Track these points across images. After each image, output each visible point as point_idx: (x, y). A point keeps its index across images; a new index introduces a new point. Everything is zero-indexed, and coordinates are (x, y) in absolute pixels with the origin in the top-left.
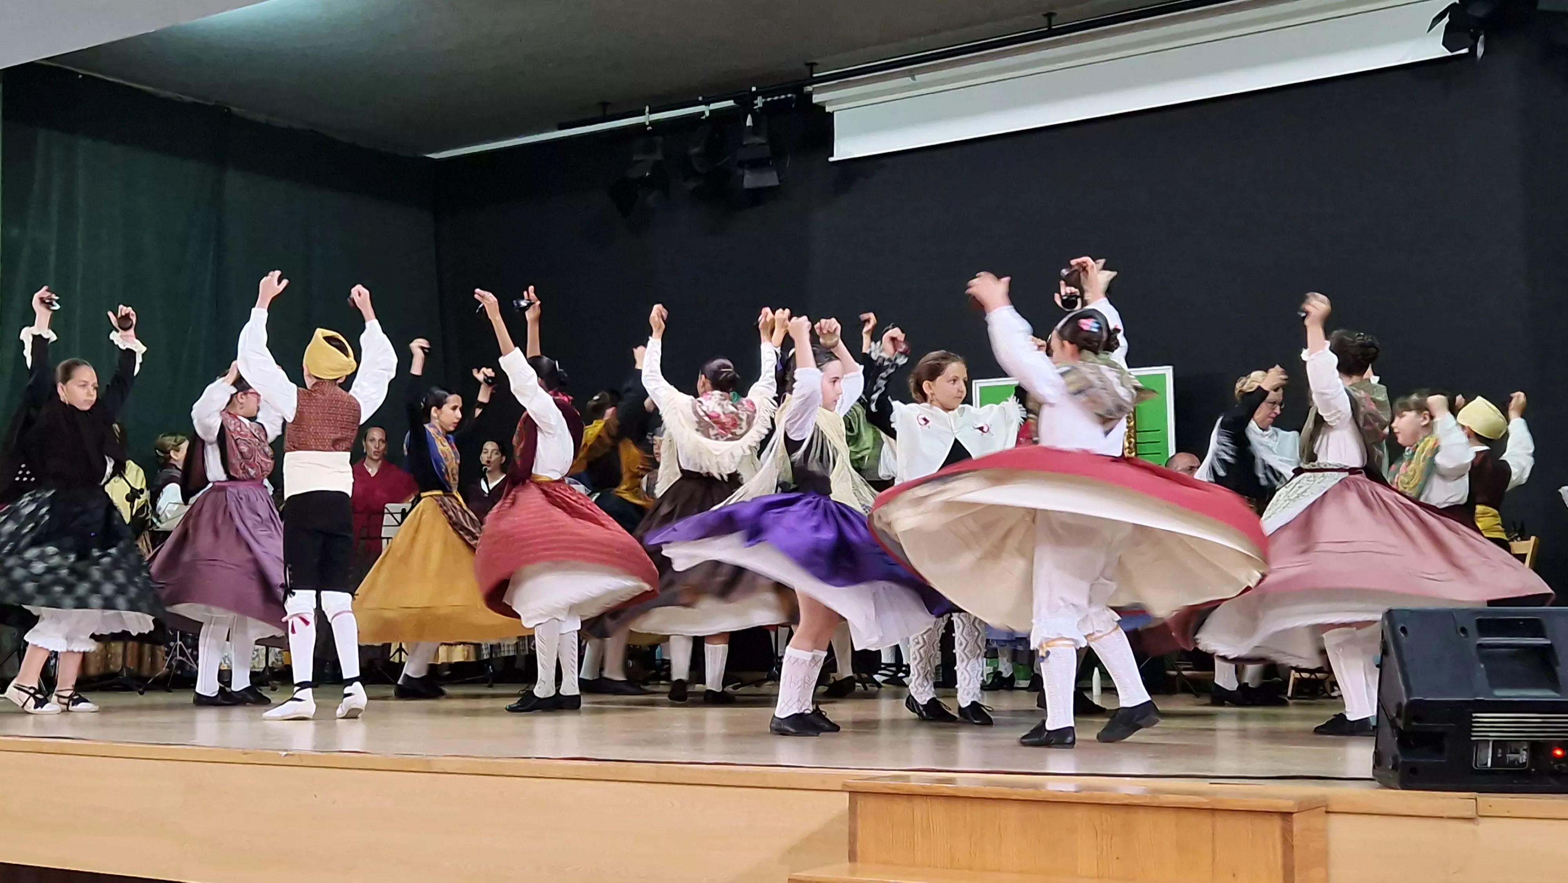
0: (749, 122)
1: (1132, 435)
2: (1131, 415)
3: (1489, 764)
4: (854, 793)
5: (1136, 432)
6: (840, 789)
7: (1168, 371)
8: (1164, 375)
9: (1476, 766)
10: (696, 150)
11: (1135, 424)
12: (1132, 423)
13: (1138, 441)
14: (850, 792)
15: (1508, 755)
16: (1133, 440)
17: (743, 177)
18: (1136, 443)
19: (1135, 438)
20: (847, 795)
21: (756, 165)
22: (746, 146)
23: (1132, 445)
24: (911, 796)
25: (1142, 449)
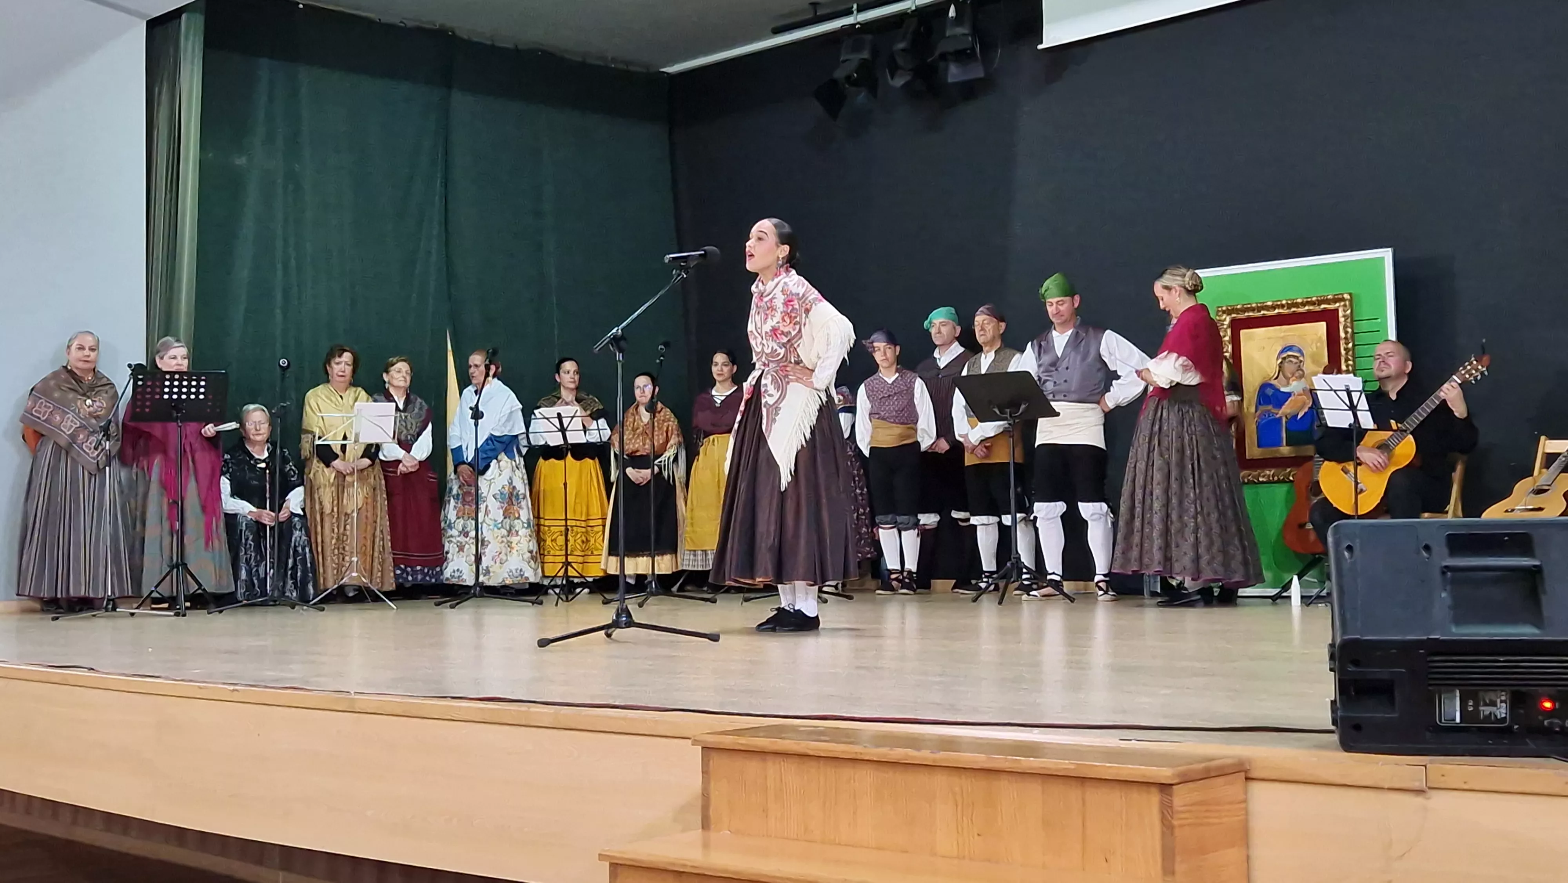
0: (952, 13)
1: (1349, 325)
2: (1347, 303)
3: (1458, 720)
5: (1352, 321)
7: (1386, 255)
8: (1383, 258)
9: (1440, 721)
10: (901, 45)
11: (1352, 313)
12: (1349, 312)
13: (1355, 331)
15: (1481, 708)
16: (1349, 330)
17: (947, 69)
18: (1353, 333)
19: (1352, 328)
21: (962, 56)
22: (949, 37)
23: (1349, 335)
25: (1360, 339)
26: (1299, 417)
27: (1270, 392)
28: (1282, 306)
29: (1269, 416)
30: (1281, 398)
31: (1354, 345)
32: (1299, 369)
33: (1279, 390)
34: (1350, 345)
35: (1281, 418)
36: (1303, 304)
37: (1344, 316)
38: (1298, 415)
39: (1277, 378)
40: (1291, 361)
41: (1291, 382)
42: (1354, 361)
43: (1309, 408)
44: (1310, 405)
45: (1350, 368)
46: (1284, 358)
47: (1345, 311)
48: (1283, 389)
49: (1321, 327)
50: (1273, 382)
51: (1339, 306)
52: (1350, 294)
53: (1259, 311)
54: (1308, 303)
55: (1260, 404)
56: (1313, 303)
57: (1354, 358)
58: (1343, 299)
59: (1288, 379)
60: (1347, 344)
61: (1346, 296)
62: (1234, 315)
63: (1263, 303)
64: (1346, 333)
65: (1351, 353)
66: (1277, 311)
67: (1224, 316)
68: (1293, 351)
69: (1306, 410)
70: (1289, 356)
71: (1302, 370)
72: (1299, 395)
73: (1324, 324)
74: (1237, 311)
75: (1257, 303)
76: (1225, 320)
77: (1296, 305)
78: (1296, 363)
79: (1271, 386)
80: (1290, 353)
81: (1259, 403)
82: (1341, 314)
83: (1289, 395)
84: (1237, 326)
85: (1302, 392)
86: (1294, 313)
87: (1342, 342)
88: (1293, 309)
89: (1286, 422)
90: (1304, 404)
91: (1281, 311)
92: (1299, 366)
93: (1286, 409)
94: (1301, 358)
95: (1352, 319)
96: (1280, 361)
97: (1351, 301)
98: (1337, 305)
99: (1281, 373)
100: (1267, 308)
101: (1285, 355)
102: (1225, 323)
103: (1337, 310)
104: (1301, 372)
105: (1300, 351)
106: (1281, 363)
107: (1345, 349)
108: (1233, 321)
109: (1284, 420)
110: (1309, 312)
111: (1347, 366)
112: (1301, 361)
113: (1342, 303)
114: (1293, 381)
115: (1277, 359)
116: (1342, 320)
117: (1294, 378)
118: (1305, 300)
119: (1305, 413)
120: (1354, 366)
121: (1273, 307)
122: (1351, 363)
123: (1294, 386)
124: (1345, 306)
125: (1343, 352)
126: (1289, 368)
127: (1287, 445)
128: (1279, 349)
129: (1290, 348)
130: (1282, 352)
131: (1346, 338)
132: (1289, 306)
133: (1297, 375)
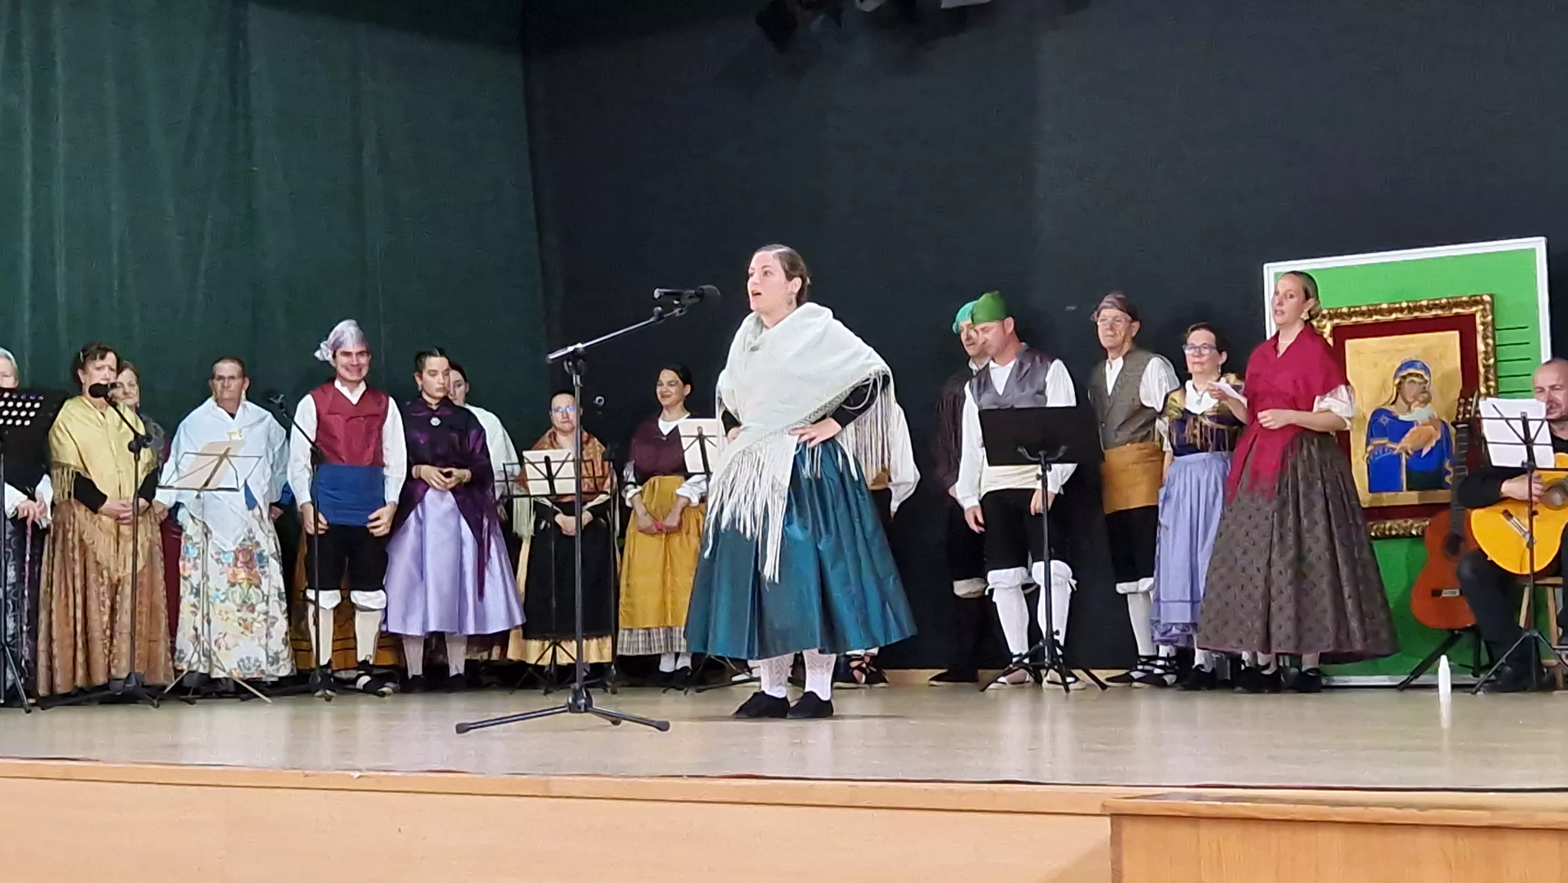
1: (1490, 334)
2: (1488, 307)
4: (1117, 817)
5: (1495, 329)
6: (1098, 812)
7: (1538, 245)
8: (1534, 250)
11: (1493, 319)
12: (1490, 318)
13: (1497, 343)
14: (1112, 815)
16: (1490, 341)
18: (1495, 346)
19: (1494, 339)
20: (1108, 820)
23: (1490, 349)
24: (1195, 819)
25: (1504, 353)
26: (1424, 453)
27: (1384, 420)
28: (1401, 310)
29: (1384, 452)
30: (1400, 429)
31: (1496, 361)
32: (1424, 391)
33: (1396, 418)
34: (1492, 361)
35: (1399, 456)
36: (1429, 308)
37: (1483, 324)
38: (1421, 451)
39: (1394, 403)
40: (1413, 381)
41: (1412, 407)
42: (1497, 382)
43: (1437, 442)
44: (1439, 437)
45: (1492, 390)
46: (1404, 377)
47: (1484, 317)
48: (1402, 417)
49: (1454, 336)
50: (1388, 408)
51: (1476, 311)
52: (1491, 296)
53: (1371, 316)
54: (1435, 306)
55: (1372, 436)
56: (1442, 307)
57: (1497, 378)
58: (1482, 302)
59: (1409, 404)
60: (1487, 359)
61: (1487, 298)
62: (1336, 321)
63: (1377, 305)
64: (1487, 345)
65: (1492, 371)
66: (1394, 316)
67: (1324, 322)
68: (1416, 368)
69: (1433, 443)
70: (1410, 375)
71: (1427, 392)
72: (1424, 425)
73: (1456, 334)
74: (1341, 316)
75: (1367, 305)
76: (1325, 327)
77: (1420, 308)
78: (1420, 383)
79: (1388, 413)
80: (1411, 371)
81: (1370, 436)
82: (1478, 320)
83: (1410, 424)
84: (1342, 334)
85: (1428, 420)
86: (1417, 319)
87: (1481, 357)
88: (1416, 314)
89: (1407, 460)
90: (1430, 438)
91: (1399, 315)
92: (1424, 388)
93: (1407, 443)
94: (1426, 378)
95: (1493, 327)
96: (1397, 381)
97: (1492, 304)
98: (1474, 309)
99: (1399, 396)
100: (1380, 312)
101: (1404, 373)
102: (1325, 330)
103: (1473, 316)
104: (1426, 395)
105: (1425, 368)
106: (1400, 383)
107: (1485, 366)
108: (1335, 330)
109: (1404, 456)
110: (1437, 318)
111: (1488, 388)
112: (1426, 382)
113: (1481, 307)
114: (1415, 406)
115: (1395, 377)
116: (1480, 328)
117: (1417, 403)
118: (1431, 302)
119: (1432, 449)
120: (1496, 388)
121: (1390, 311)
122: (1492, 383)
123: (1418, 414)
124: (1484, 310)
125: (1482, 370)
126: (1410, 390)
127: (1409, 489)
128: (1398, 365)
129: (1411, 364)
130: (1400, 369)
131: (1486, 352)
132: (1410, 310)
133: (1421, 399)
